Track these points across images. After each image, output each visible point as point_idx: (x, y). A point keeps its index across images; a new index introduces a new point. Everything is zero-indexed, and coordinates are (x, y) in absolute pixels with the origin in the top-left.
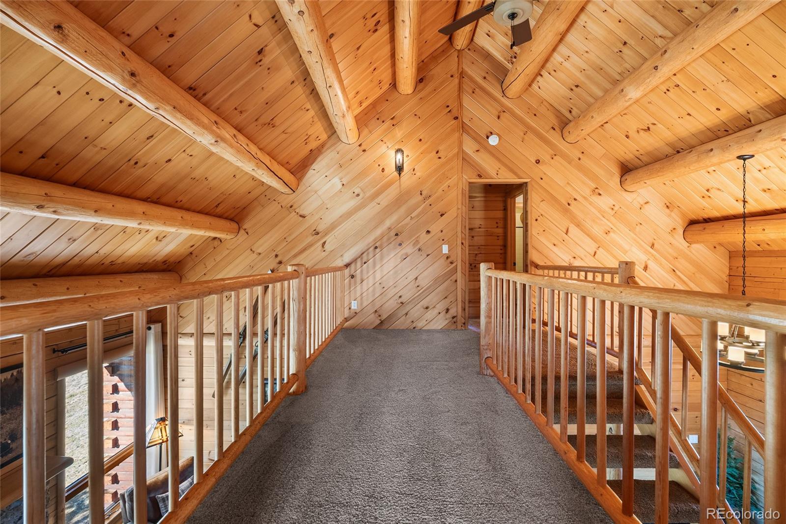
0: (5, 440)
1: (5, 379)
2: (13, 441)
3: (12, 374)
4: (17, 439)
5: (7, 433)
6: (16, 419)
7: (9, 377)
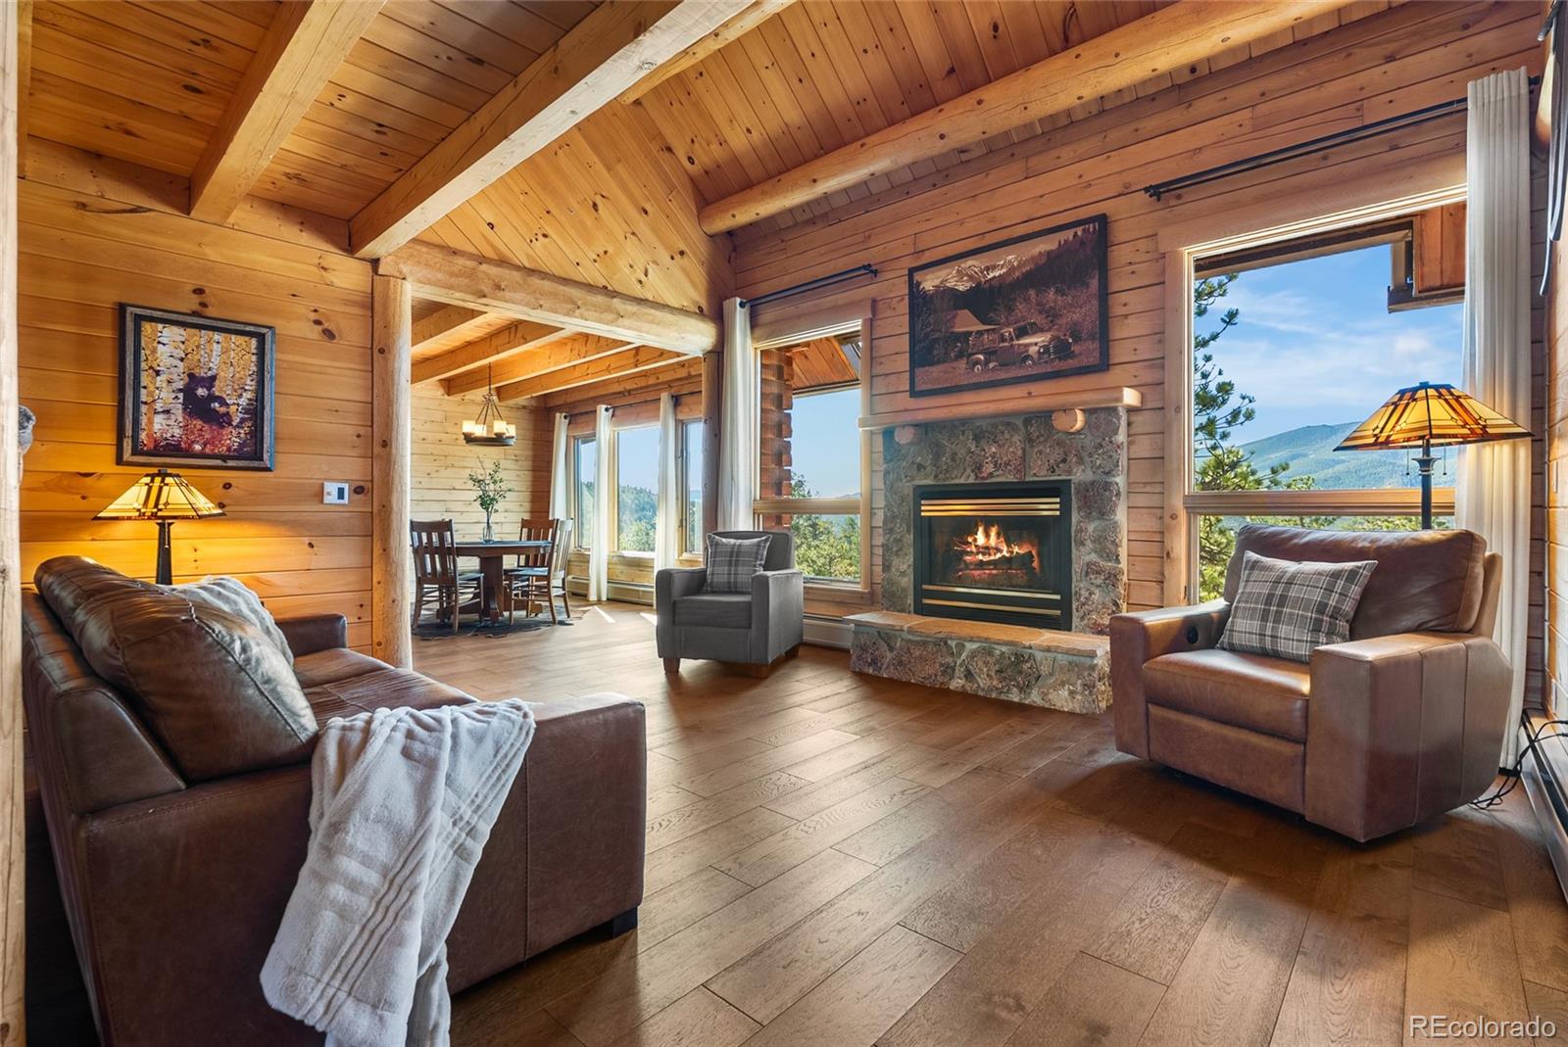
0: (1065, 335)
1: (1065, 241)
2: (1075, 341)
3: (1076, 233)
4: (1080, 340)
5: (1068, 326)
6: (1081, 308)
7: (1071, 238)
